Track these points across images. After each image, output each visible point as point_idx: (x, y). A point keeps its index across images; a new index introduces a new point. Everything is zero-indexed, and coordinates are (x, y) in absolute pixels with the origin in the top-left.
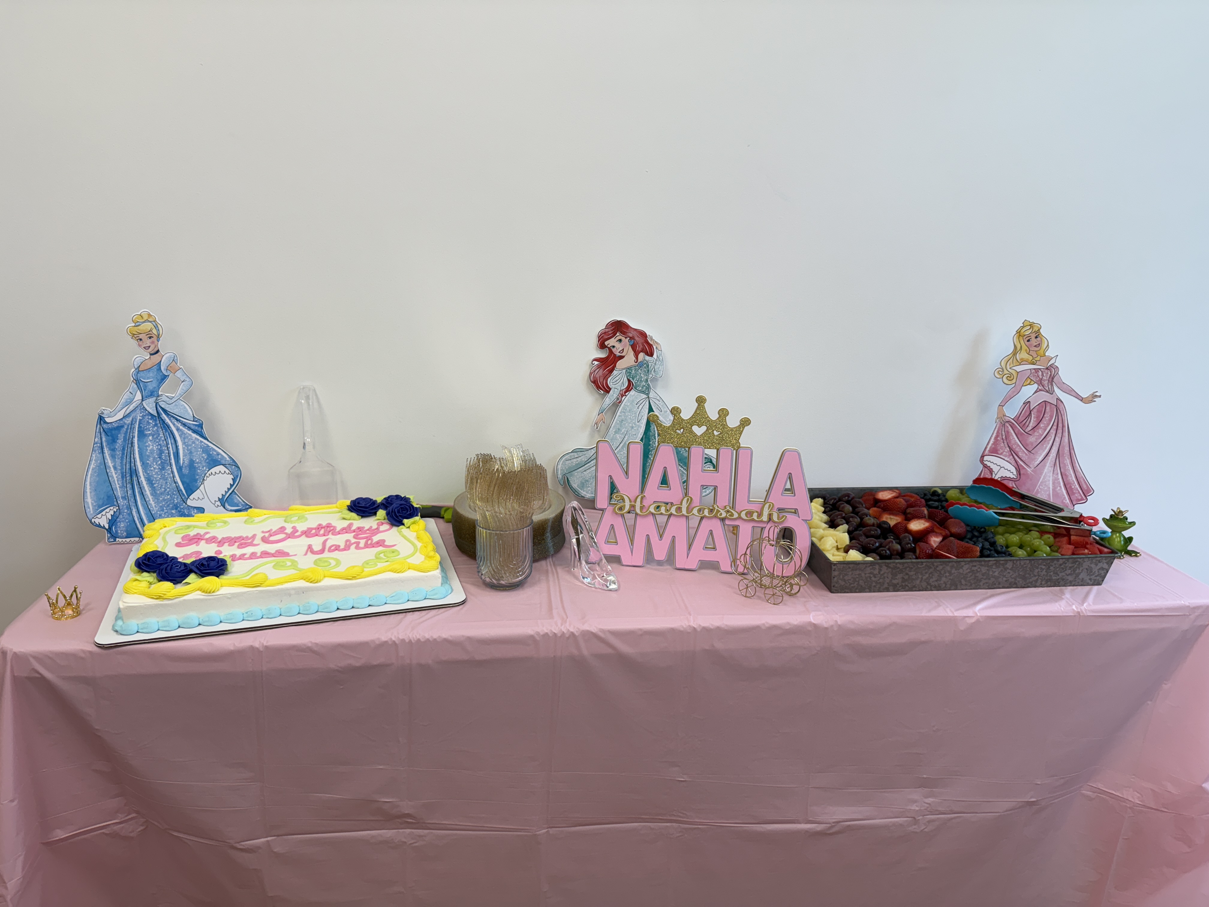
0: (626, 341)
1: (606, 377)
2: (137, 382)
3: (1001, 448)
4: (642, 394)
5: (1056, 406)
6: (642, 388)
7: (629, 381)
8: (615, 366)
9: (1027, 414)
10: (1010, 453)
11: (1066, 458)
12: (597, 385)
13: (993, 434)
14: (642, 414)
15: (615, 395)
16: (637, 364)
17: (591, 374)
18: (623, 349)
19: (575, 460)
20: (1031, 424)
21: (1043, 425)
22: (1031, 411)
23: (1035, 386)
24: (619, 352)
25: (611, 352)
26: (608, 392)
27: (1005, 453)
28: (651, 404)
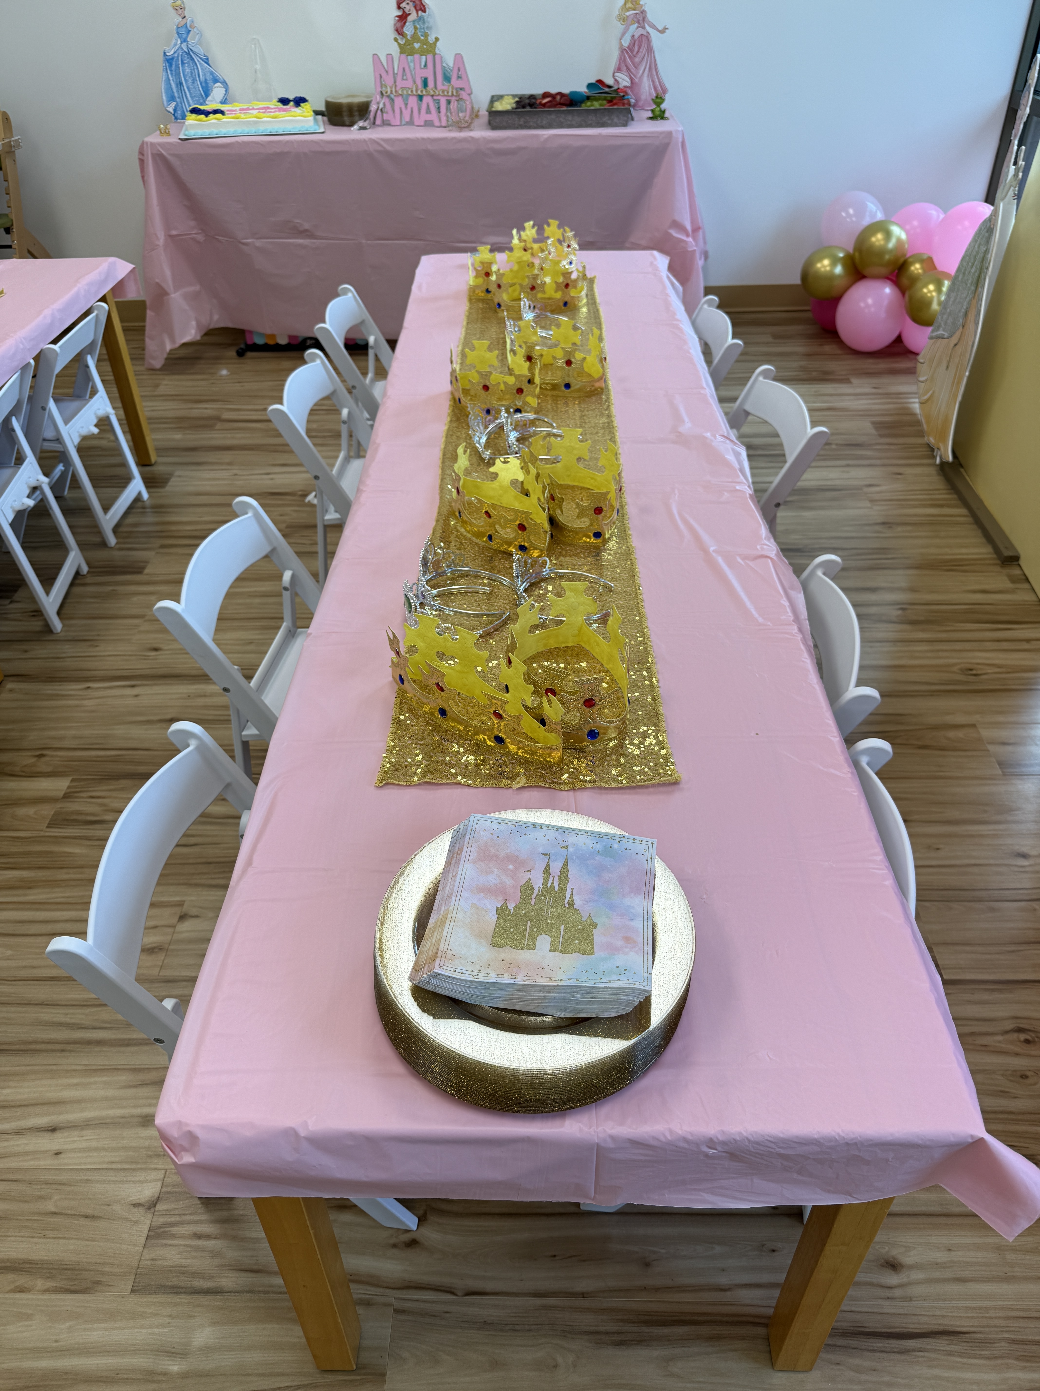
0: (411, 4)
1: (403, 27)
2: (178, 33)
3: (622, 67)
5: (647, 36)
8: (407, 20)
9: (634, 43)
10: (627, 70)
11: (654, 69)
12: (398, 32)
13: (618, 58)
16: (418, 18)
18: (410, 9)
24: (408, 11)
27: (624, 70)
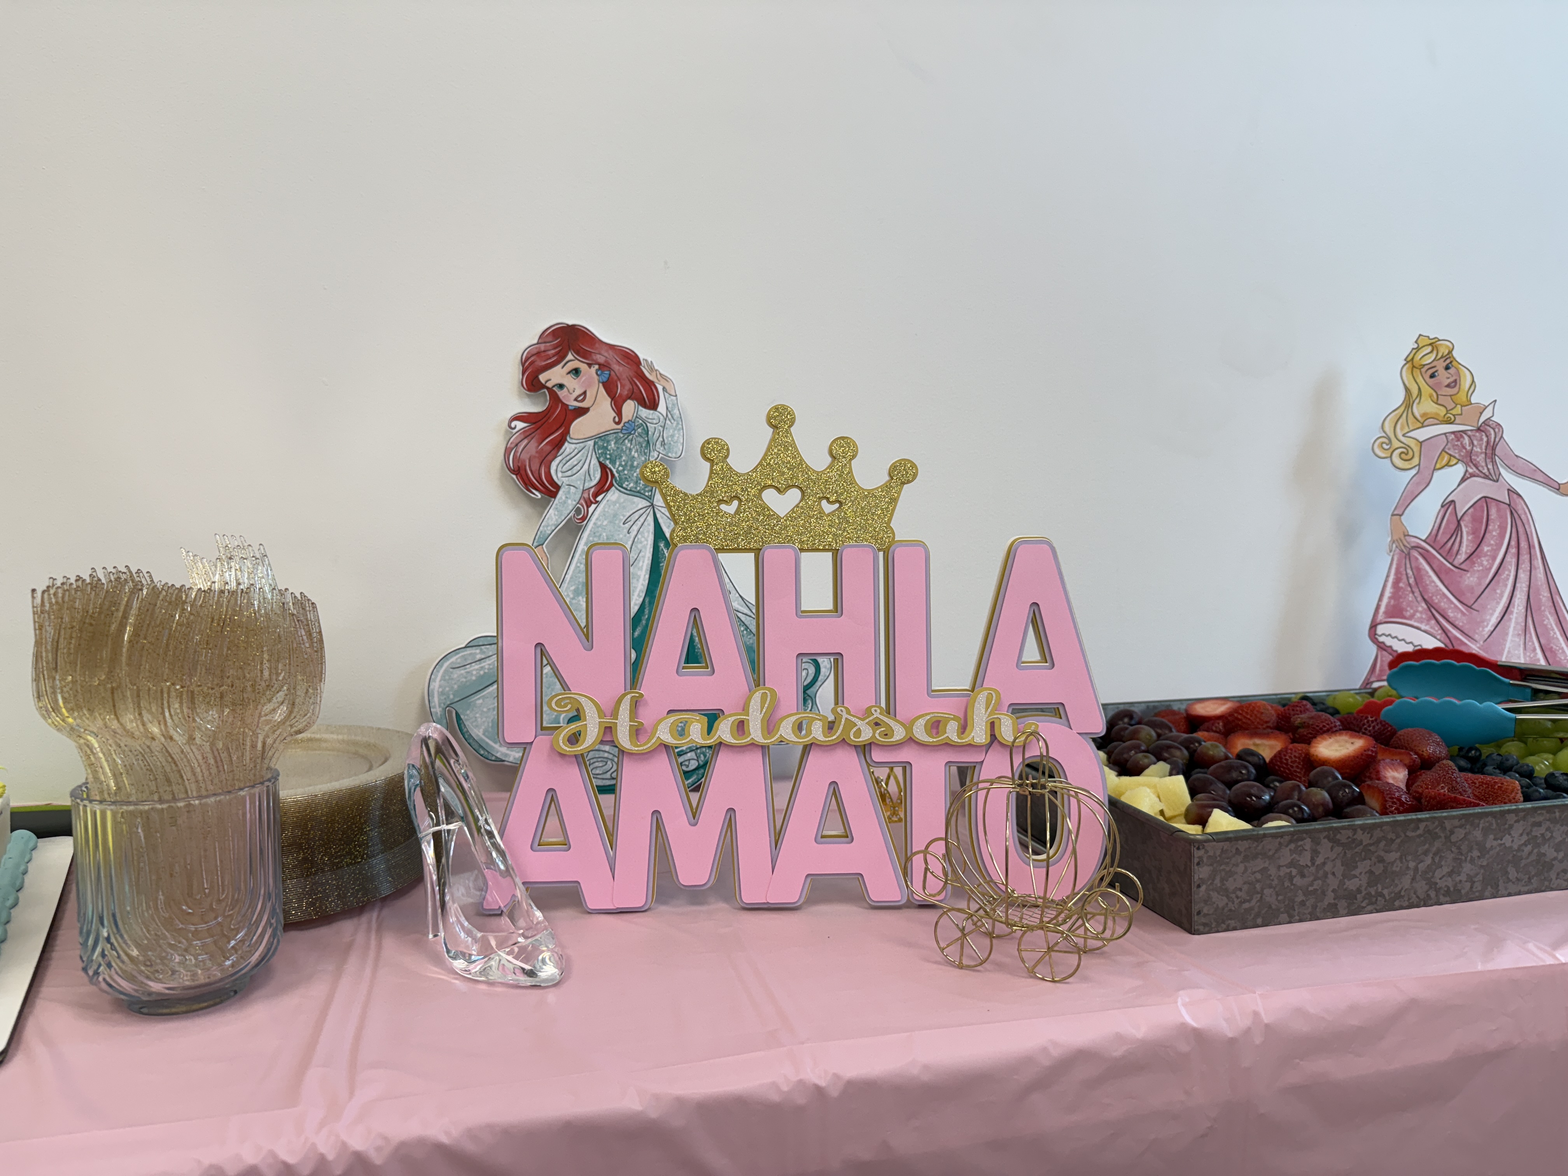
0: (590, 373)
1: (546, 459)
3: (1408, 606)
4: (636, 499)
5: (1509, 505)
6: (636, 483)
7: (603, 467)
8: (567, 432)
9: (1453, 526)
10: (1429, 613)
11: (1547, 613)
12: (525, 477)
13: (1388, 576)
14: (639, 546)
15: (569, 501)
16: (620, 426)
17: (507, 451)
18: (585, 393)
19: (476, 666)
20: (1464, 549)
21: (1489, 548)
22: (1459, 522)
23: (1459, 470)
24: (576, 400)
25: (555, 399)
26: (554, 495)
27: (1418, 615)
28: (660, 521)
